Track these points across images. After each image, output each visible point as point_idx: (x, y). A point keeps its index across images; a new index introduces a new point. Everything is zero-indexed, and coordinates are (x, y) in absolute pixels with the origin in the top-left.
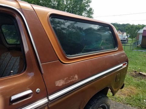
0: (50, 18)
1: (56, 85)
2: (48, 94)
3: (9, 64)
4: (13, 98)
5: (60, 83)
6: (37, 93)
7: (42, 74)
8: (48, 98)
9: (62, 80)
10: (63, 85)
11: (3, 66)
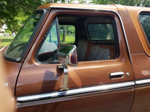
0: (140, 15)
1: (142, 74)
2: (136, 79)
3: (99, 54)
4: (112, 74)
5: (145, 73)
6: (127, 76)
7: (131, 62)
8: (135, 82)
9: (147, 71)
10: (148, 75)
11: (93, 55)
